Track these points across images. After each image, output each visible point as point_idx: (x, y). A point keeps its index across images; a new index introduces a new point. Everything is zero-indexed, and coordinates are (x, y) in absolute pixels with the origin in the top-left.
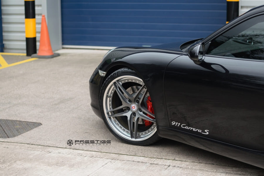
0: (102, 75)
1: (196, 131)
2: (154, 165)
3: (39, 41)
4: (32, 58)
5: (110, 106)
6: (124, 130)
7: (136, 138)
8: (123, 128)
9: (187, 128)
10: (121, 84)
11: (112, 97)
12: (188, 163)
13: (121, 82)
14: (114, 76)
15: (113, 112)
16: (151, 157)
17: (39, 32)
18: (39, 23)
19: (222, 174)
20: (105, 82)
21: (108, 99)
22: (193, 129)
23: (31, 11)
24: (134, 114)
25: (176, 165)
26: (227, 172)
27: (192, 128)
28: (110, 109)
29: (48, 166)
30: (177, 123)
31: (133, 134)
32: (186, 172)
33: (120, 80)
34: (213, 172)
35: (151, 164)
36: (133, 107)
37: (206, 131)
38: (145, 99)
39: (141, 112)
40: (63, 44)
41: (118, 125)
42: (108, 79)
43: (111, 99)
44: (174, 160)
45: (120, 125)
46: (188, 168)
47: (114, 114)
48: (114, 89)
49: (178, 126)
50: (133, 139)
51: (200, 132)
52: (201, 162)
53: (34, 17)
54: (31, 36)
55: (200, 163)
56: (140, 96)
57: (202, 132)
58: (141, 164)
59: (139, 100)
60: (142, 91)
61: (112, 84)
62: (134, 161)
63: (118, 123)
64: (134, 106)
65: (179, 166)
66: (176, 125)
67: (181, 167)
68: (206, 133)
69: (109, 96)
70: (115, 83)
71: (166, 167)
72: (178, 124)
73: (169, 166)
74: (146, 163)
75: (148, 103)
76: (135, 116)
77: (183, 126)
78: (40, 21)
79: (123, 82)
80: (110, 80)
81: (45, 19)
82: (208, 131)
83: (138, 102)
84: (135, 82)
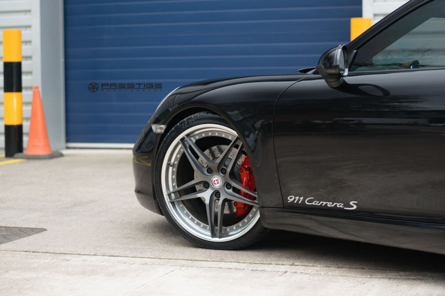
0: (159, 131)
1: (333, 206)
2: (259, 272)
3: (27, 134)
4: (15, 158)
5: (173, 183)
6: (198, 224)
7: (220, 237)
8: (196, 220)
9: (316, 204)
10: (194, 141)
11: (176, 166)
12: (317, 268)
13: (194, 138)
14: (182, 126)
15: (179, 192)
16: (250, 263)
17: (27, 119)
18: (27, 104)
19: (382, 279)
20: (165, 139)
21: (171, 168)
22: (327, 204)
23: (15, 79)
24: (217, 194)
25: (297, 271)
26: (391, 277)
27: (325, 203)
28: (174, 187)
29: (68, 275)
30: (297, 198)
31: (216, 230)
32: (317, 279)
33: (191, 135)
34: (366, 277)
35: (252, 270)
36: (214, 181)
37: (351, 203)
38: (235, 168)
39: (230, 189)
40: (68, 141)
41: (188, 216)
42: (171, 134)
43: (174, 170)
44: (293, 264)
45: (191, 216)
46: (320, 274)
47: (181, 196)
48: (182, 150)
49: (300, 202)
50: (216, 240)
51: (341, 206)
52: (341, 266)
53: (19, 89)
54: (15, 122)
55: (339, 267)
56: (226, 163)
57: (345, 206)
58: (235, 270)
59: (225, 168)
60: (231, 154)
61: (179, 142)
62: (220, 268)
63: (188, 212)
64: (217, 180)
65: (303, 271)
66: (295, 202)
67: (307, 274)
68: (353, 207)
69: (172, 164)
70: (182, 140)
71: (280, 273)
72: (299, 200)
73: (286, 272)
74: (243, 269)
75: (242, 172)
76: (219, 197)
77: (308, 202)
78: (30, 99)
79: (197, 137)
80: (174, 134)
81: (39, 92)
82: (356, 202)
83: (224, 171)
84: (219, 136)
